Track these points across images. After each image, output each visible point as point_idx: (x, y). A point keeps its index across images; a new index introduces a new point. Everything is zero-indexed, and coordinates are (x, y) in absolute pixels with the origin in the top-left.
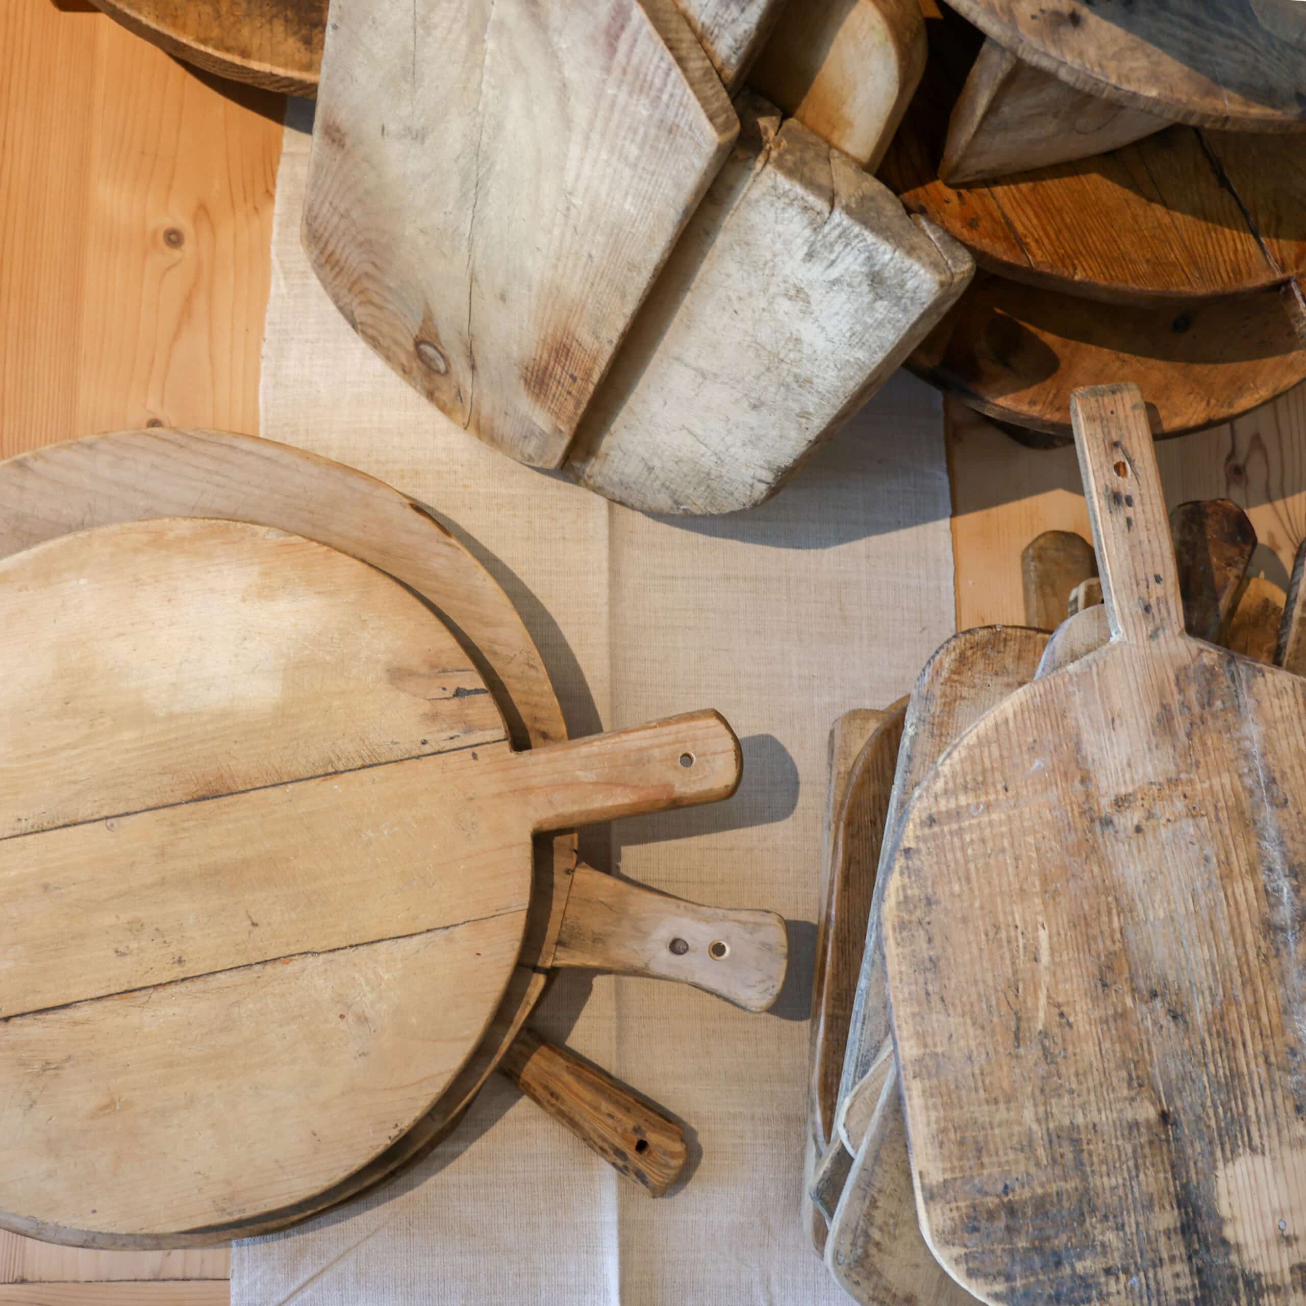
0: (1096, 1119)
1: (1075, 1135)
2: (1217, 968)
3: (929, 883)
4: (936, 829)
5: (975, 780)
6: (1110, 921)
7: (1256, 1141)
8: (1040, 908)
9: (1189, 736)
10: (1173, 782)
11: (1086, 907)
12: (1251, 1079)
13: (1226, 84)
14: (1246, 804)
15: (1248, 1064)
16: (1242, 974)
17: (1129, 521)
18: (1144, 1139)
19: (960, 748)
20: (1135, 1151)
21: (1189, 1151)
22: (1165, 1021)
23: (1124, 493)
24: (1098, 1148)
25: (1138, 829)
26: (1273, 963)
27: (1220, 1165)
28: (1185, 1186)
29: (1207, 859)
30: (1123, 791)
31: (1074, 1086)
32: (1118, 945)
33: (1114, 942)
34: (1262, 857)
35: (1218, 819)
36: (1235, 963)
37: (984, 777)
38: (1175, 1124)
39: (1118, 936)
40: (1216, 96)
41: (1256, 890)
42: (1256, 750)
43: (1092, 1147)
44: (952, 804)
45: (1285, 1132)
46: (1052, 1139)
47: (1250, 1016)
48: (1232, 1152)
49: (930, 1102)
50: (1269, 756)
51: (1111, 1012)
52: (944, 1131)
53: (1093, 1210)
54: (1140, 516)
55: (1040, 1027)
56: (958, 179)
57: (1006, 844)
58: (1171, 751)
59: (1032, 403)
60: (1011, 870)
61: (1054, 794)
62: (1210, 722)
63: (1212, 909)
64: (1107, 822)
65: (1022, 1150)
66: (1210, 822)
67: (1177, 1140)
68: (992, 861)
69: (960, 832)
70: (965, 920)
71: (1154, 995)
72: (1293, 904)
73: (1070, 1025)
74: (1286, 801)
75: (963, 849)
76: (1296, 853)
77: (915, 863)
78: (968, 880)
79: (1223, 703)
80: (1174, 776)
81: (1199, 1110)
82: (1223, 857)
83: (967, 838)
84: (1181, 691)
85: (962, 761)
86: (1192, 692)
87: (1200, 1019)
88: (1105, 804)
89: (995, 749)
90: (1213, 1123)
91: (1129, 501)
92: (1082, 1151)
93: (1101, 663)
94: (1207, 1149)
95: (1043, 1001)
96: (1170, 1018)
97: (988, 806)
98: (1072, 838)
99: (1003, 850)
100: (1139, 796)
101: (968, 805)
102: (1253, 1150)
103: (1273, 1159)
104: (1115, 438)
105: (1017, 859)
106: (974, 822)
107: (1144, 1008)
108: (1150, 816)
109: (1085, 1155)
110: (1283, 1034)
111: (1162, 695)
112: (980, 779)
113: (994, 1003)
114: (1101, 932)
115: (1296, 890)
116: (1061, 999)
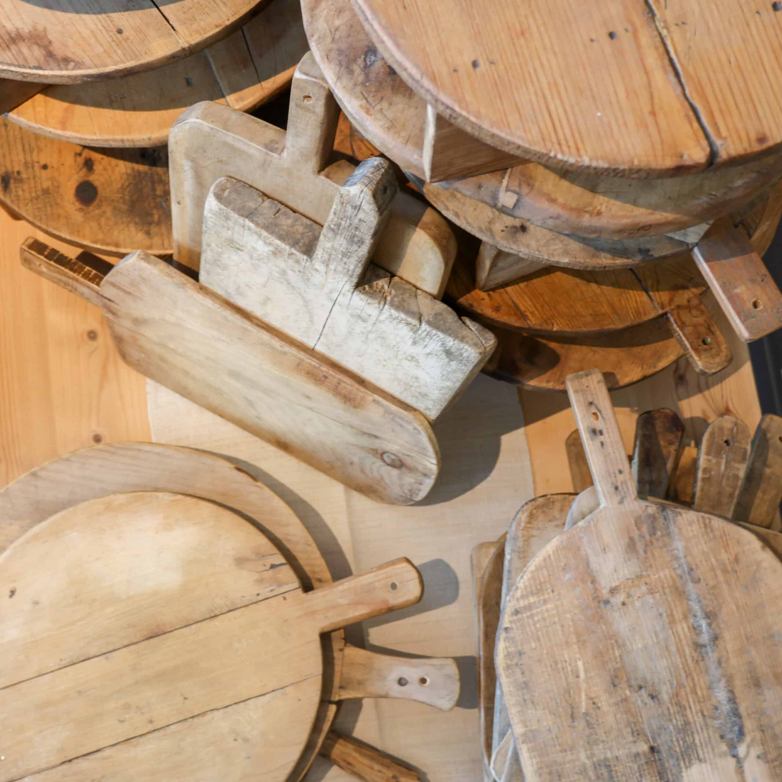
0: (617, 754)
1: (608, 764)
2: (672, 670)
3: (519, 644)
4: (519, 616)
5: (536, 588)
6: (614, 653)
7: (701, 756)
8: (577, 650)
9: (645, 552)
10: (639, 577)
11: (601, 647)
12: (695, 725)
13: (603, 250)
14: (679, 583)
15: (693, 717)
16: (685, 672)
17: (602, 444)
18: (643, 762)
19: (527, 573)
20: (639, 768)
21: (667, 765)
22: (648, 700)
23: (598, 428)
24: (620, 768)
25: (624, 604)
26: (701, 664)
27: (684, 770)
29: (661, 615)
30: (614, 585)
31: (604, 739)
32: (619, 665)
33: (617, 663)
34: (690, 610)
35: (665, 593)
36: (681, 666)
37: (541, 587)
38: (659, 752)
39: (618, 660)
40: (598, 257)
41: (688, 627)
42: (681, 555)
43: (617, 768)
44: (526, 603)
45: (716, 749)
46: (596, 766)
47: (692, 692)
48: (690, 762)
49: (533, 754)
50: (689, 558)
51: (619, 698)
52: (541, 768)
54: (608, 440)
55: (583, 710)
56: (487, 288)
57: (556, 619)
58: (636, 561)
59: (548, 381)
60: (560, 633)
61: (578, 591)
62: (655, 543)
63: (666, 640)
64: (607, 602)
65: (581, 774)
66: (661, 595)
67: (660, 760)
68: (550, 629)
69: (532, 616)
70: (539, 661)
71: (640, 688)
72: (709, 632)
73: (599, 708)
74: (699, 579)
75: (534, 624)
76: (707, 606)
77: (511, 634)
78: (539, 640)
79: (662, 532)
80: (639, 574)
81: (670, 743)
82: (669, 612)
83: (536, 619)
84: (638, 529)
85: (529, 579)
86: (645, 529)
87: (666, 697)
88: (605, 593)
89: (545, 573)
90: (678, 749)
91: (601, 433)
92: (612, 771)
93: (595, 520)
94: (676, 763)
95: (583, 697)
96: (650, 698)
97: (545, 601)
98: (590, 613)
99: (555, 623)
100: (622, 587)
101: (534, 602)
102: (700, 760)
103: (711, 764)
104: (590, 400)
105: (562, 626)
106: (539, 610)
107: (636, 695)
108: (629, 596)
109: (614, 773)
110: (710, 700)
111: (629, 532)
112: (539, 587)
113: (558, 701)
114: (610, 659)
115: (710, 625)
116: (593, 695)
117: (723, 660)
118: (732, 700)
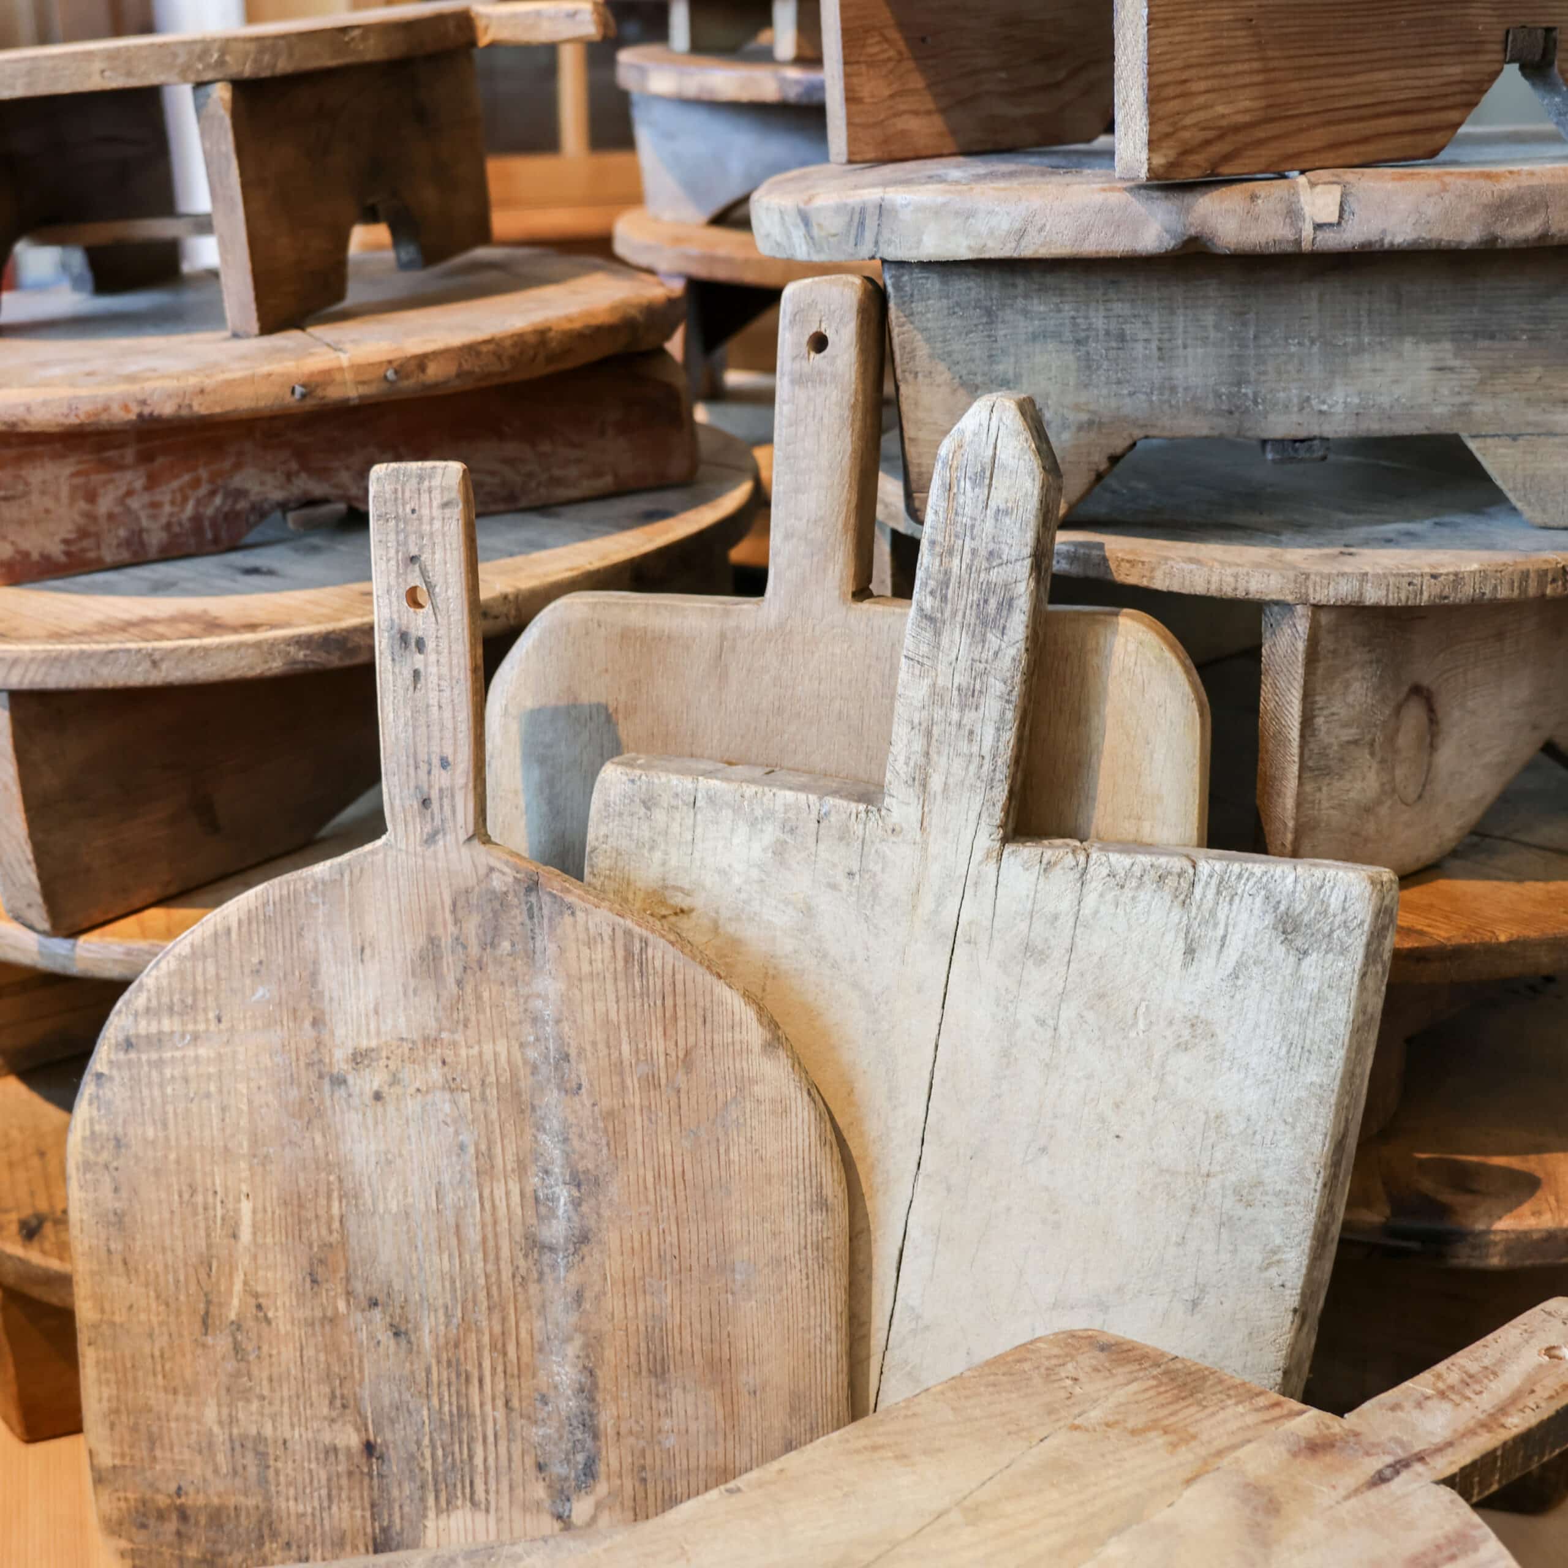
0: (288, 1436)
1: (261, 1448)
2: (458, 1285)
3: (120, 1121)
4: (133, 1055)
5: (183, 1001)
6: (329, 1207)
7: (480, 1494)
8: (245, 1174)
9: (459, 983)
10: (430, 1042)
11: (302, 1183)
12: (484, 1422)
14: (526, 1083)
15: (482, 1405)
16: (489, 1295)
17: (416, 674)
18: (342, 1468)
19: (170, 958)
20: (329, 1480)
21: (395, 1492)
22: (385, 1337)
23: (414, 633)
24: (287, 1468)
25: (378, 1096)
26: (533, 1288)
27: (431, 1514)
28: (384, 1530)
29: (462, 1147)
30: (364, 1044)
31: (266, 1392)
32: (335, 1237)
33: (331, 1232)
34: (537, 1156)
35: (484, 1099)
36: (482, 1281)
37: (195, 1000)
38: (381, 1458)
39: (336, 1225)
41: (522, 1194)
42: (549, 1013)
43: (280, 1465)
44: (154, 1028)
45: (519, 1491)
46: (238, 1444)
47: (493, 1347)
48: (448, 1503)
49: (104, 1376)
50: (566, 1026)
51: (318, 1313)
52: (117, 1411)
53: (274, 1535)
54: (433, 669)
55: (233, 1316)
57: (213, 1088)
58: (433, 1000)
60: (216, 1121)
61: (276, 1036)
62: (491, 969)
63: (459, 1212)
64: (339, 1081)
65: (200, 1452)
66: (473, 1100)
67: (381, 1476)
68: (194, 1107)
69: (159, 1064)
70: (157, 1172)
71: (374, 1303)
72: (569, 1220)
73: (268, 1321)
74: (580, 1087)
75: (162, 1086)
76: (582, 1157)
77: (105, 1091)
78: (165, 1126)
79: (513, 945)
80: (433, 1034)
81: (413, 1447)
82: (483, 1147)
83: (168, 1072)
84: (456, 921)
85: (170, 974)
86: (472, 926)
87: (427, 1341)
88: (339, 1059)
89: (211, 970)
90: (428, 1465)
91: (420, 645)
92: (268, 1467)
93: (357, 871)
94: (417, 1495)
95: (238, 1287)
96: (390, 1334)
97: (196, 1037)
98: (294, 1094)
99: (208, 1095)
100: (384, 1054)
101: (172, 1033)
102: (474, 1503)
103: (499, 1520)
104: (414, 551)
105: (224, 1109)
106: (178, 1054)
107: (359, 1317)
108: (395, 1081)
109: (271, 1473)
110: (534, 1376)
111: (431, 925)
112: (189, 1001)
113: (182, 1278)
114: (317, 1217)
115: (577, 1203)
116: (260, 1289)
117: (589, 1294)
118: (588, 1391)
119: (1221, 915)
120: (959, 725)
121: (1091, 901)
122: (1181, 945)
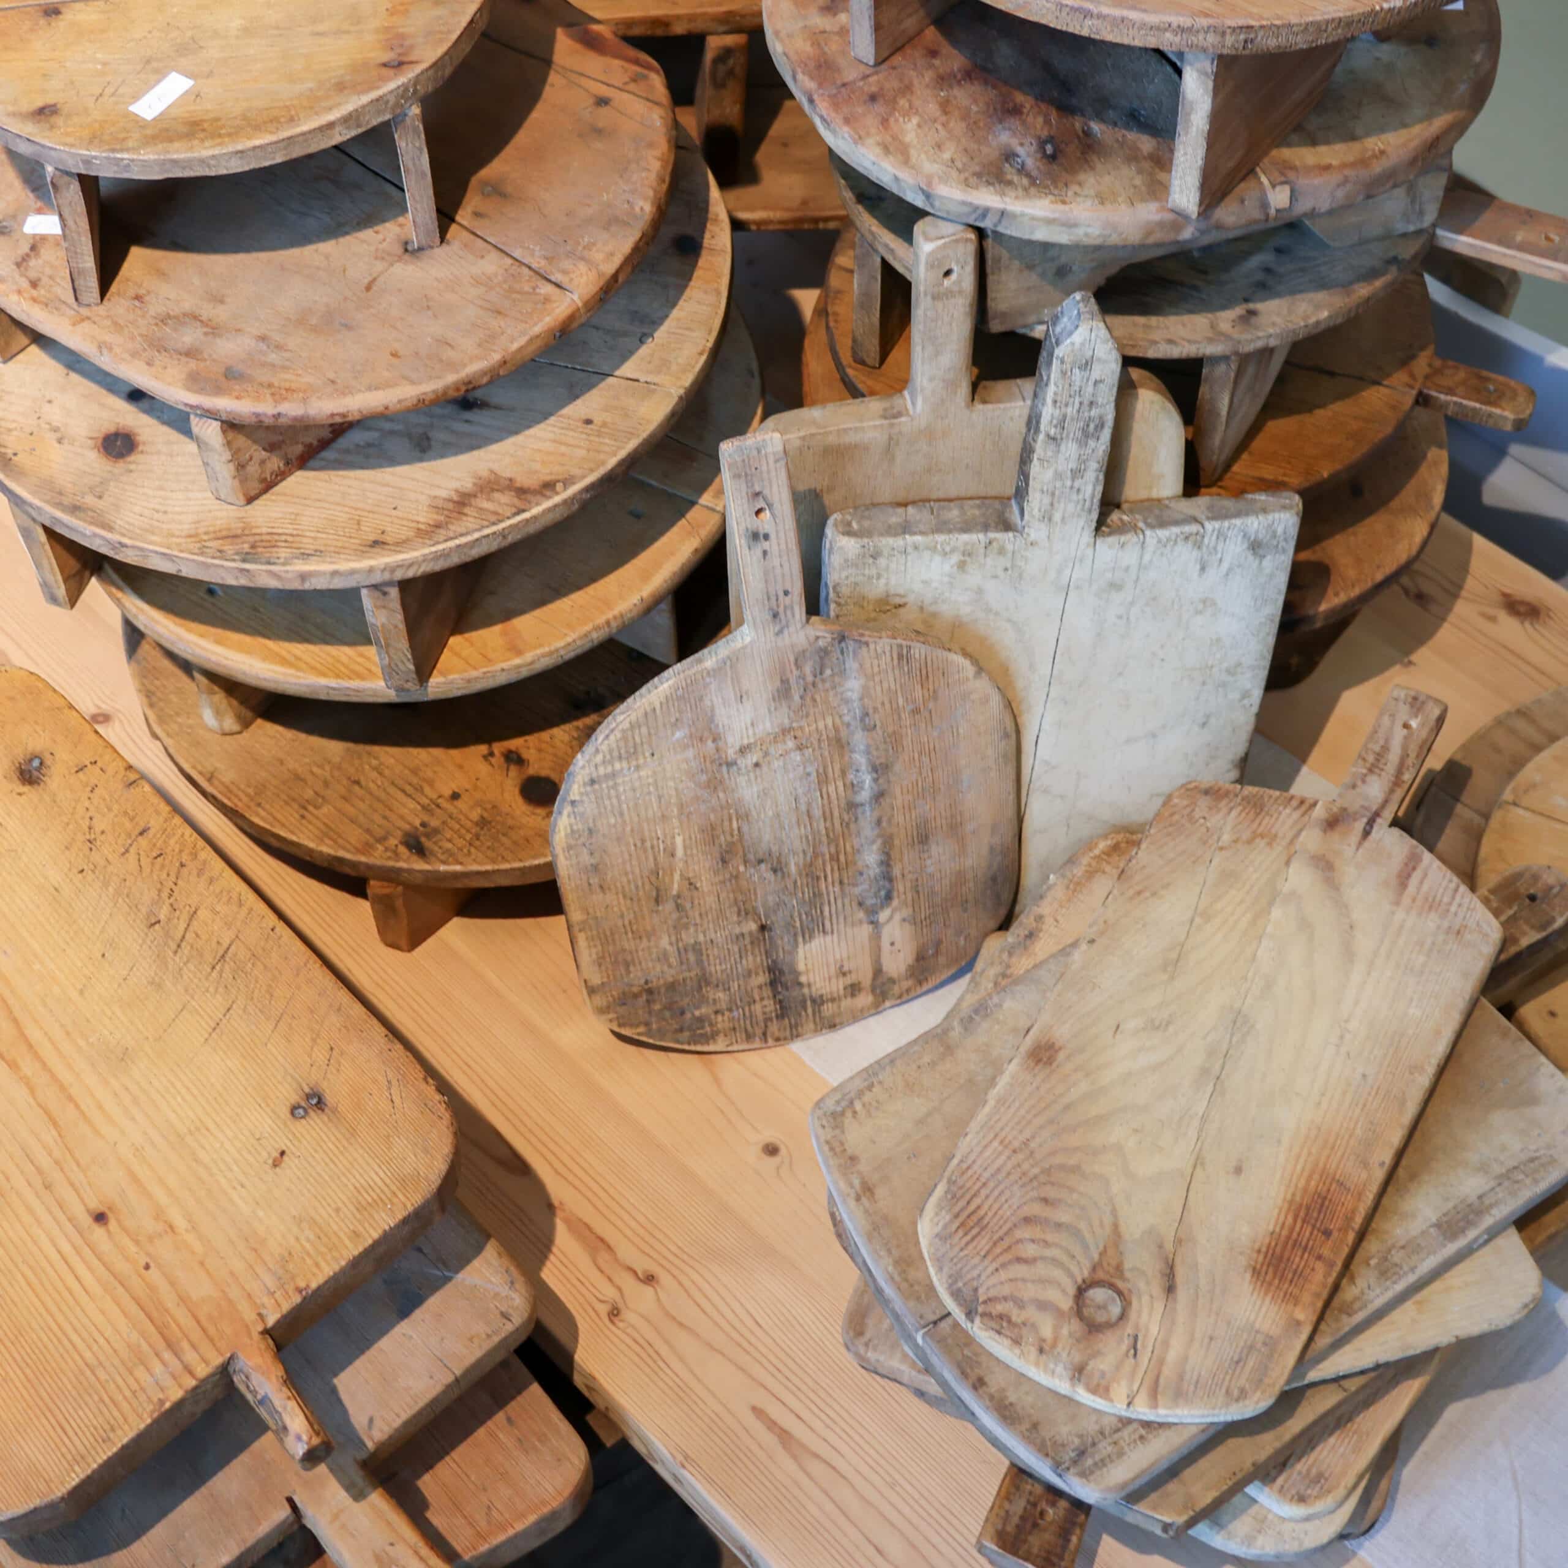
0: (713, 936)
1: (697, 948)
2: (810, 838)
3: (591, 820)
4: (596, 786)
5: (627, 751)
6: (731, 825)
7: (828, 927)
8: (677, 824)
9: (802, 698)
10: (787, 730)
11: (713, 819)
12: (828, 894)
14: (844, 733)
15: (827, 887)
16: (828, 837)
17: (765, 553)
18: (747, 941)
20: (740, 949)
21: (779, 942)
22: (769, 875)
23: (762, 532)
24: (714, 952)
25: (757, 765)
26: (853, 826)
27: (801, 945)
28: (774, 962)
29: (809, 774)
30: (746, 742)
31: (698, 921)
32: (736, 838)
33: (733, 837)
34: (852, 765)
35: (820, 748)
36: (823, 832)
37: (635, 749)
38: (770, 930)
39: (736, 832)
41: (844, 786)
42: (855, 696)
43: (709, 952)
44: (609, 770)
45: (849, 918)
46: (681, 952)
47: (831, 859)
48: (810, 937)
49: (592, 943)
50: (866, 700)
51: (727, 876)
52: (603, 957)
53: (708, 983)
54: (775, 548)
55: (675, 892)
57: (652, 789)
58: (786, 710)
60: (655, 804)
61: (690, 753)
62: (820, 686)
63: (809, 804)
64: (732, 764)
65: (659, 960)
66: (813, 750)
67: (770, 938)
68: (640, 801)
69: (615, 786)
70: (618, 839)
71: (760, 861)
72: (872, 789)
73: (696, 888)
74: (875, 726)
75: (617, 797)
76: (878, 758)
77: (580, 809)
78: (622, 815)
79: (833, 670)
80: (788, 726)
81: (788, 919)
82: (821, 770)
83: (621, 789)
84: (798, 668)
85: (617, 741)
86: (808, 669)
87: (793, 869)
88: (731, 753)
89: (644, 730)
90: (798, 924)
91: (766, 538)
92: (702, 955)
93: (734, 659)
94: (792, 939)
95: (677, 878)
96: (772, 872)
97: (638, 768)
98: (704, 778)
99: (649, 793)
100: (759, 744)
101: (622, 769)
102: (824, 931)
103: (839, 935)
104: (758, 489)
105: (660, 797)
106: (626, 778)
107: (752, 870)
108: (766, 754)
109: (704, 957)
110: (855, 865)
111: (782, 673)
112: (632, 750)
113: (640, 884)
114: (723, 832)
115: (876, 780)
116: (691, 875)
117: (885, 819)
118: (886, 862)
119: (1219, 548)
120: (1072, 487)
121: (1147, 557)
122: (1198, 567)
